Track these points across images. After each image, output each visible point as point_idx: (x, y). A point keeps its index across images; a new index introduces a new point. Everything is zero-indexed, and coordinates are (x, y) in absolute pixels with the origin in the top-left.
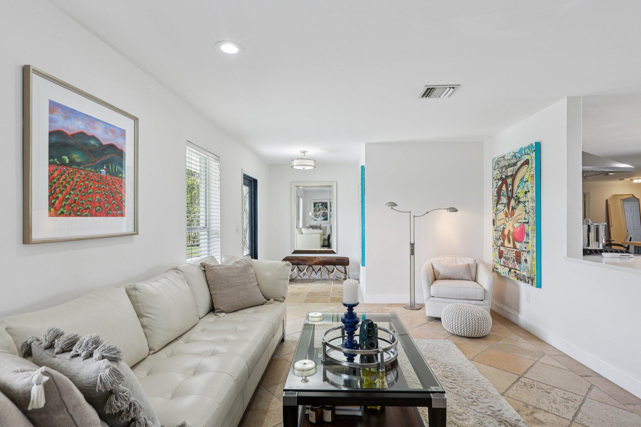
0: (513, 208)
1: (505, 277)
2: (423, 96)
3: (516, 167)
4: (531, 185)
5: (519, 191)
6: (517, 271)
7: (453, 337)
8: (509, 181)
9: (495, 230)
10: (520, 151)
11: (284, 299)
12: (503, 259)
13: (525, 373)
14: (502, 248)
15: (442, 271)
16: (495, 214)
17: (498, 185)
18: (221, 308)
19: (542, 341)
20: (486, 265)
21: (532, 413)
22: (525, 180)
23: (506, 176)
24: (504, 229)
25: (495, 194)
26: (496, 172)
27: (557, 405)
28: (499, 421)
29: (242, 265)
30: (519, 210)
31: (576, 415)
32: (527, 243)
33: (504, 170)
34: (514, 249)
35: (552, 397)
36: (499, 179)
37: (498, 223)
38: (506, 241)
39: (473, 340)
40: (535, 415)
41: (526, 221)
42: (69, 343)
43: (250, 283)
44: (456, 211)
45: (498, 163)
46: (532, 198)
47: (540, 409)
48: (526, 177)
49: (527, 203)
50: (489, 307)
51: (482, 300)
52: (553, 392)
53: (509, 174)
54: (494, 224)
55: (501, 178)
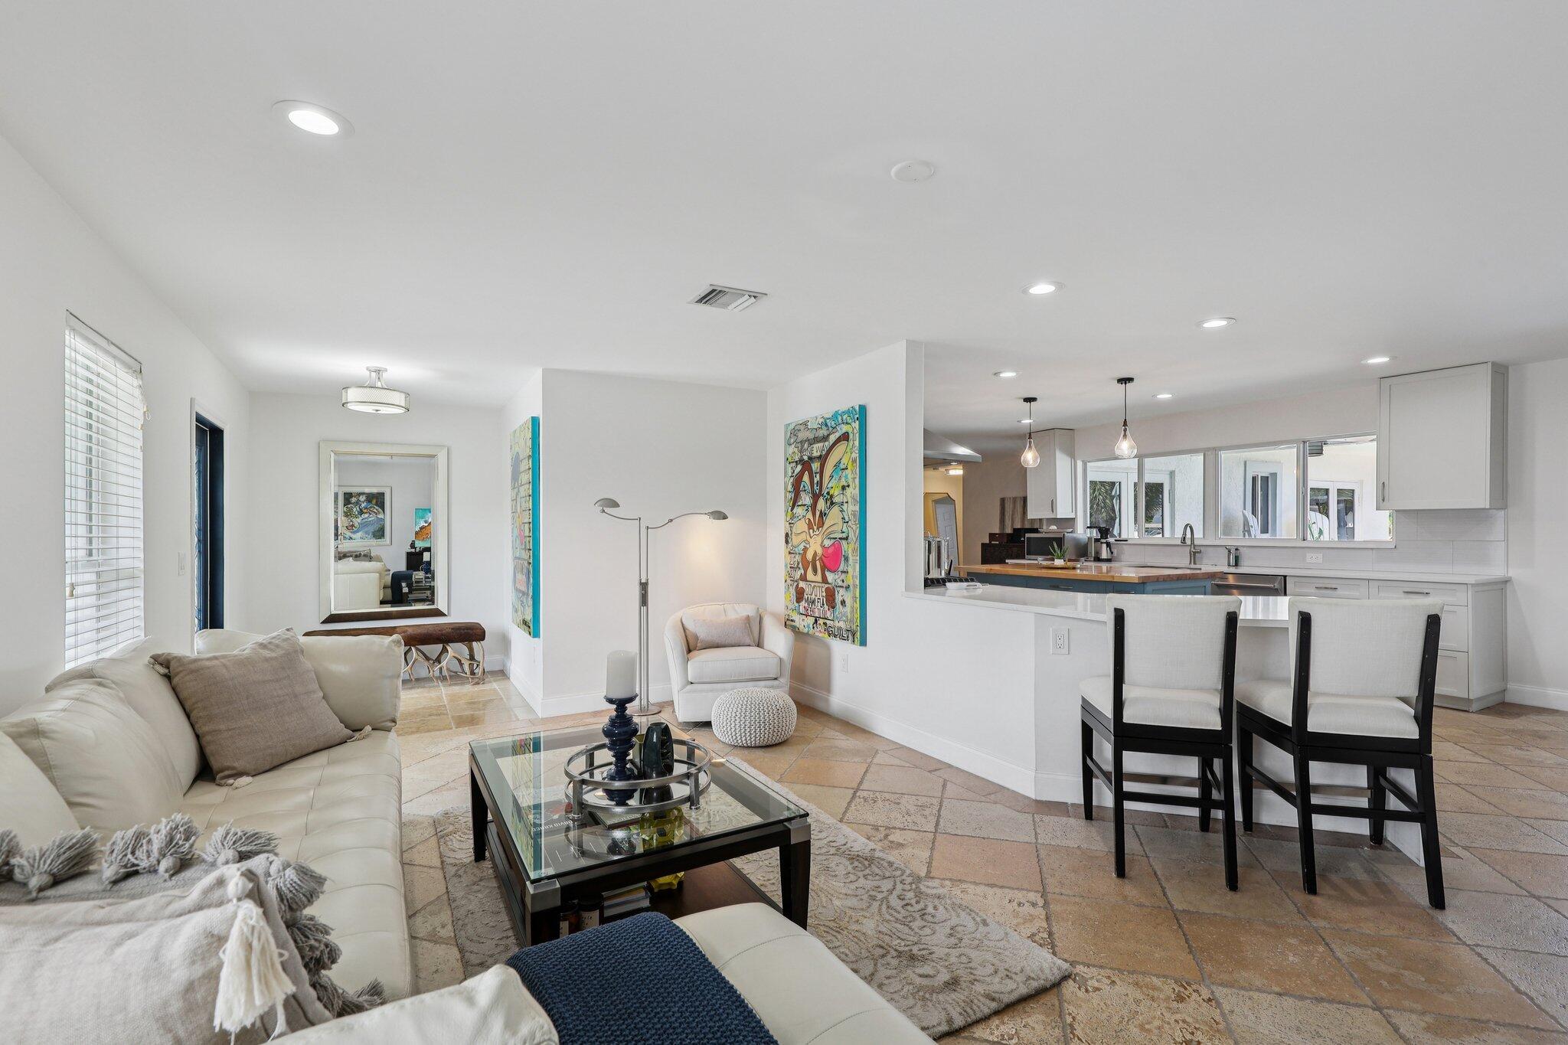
0: (823, 515)
1: (808, 634)
2: (700, 301)
3: (827, 443)
4: (851, 476)
5: (832, 485)
6: (828, 622)
7: (736, 751)
8: (815, 466)
9: (790, 553)
10: (835, 416)
11: (393, 724)
12: (803, 604)
13: (861, 783)
14: (802, 584)
15: (703, 634)
16: (790, 524)
17: (796, 472)
18: (236, 764)
19: (870, 732)
20: (775, 615)
21: (886, 836)
22: (842, 466)
23: (810, 458)
24: (805, 549)
25: (790, 488)
26: (792, 449)
27: (913, 817)
28: (849, 859)
29: (280, 652)
30: (834, 517)
31: (937, 824)
32: (845, 572)
33: (806, 446)
34: (823, 585)
35: (903, 808)
36: (796, 462)
37: (795, 540)
38: (810, 570)
39: (770, 750)
40: (891, 838)
41: (844, 535)
42: (70, 859)
43: (308, 693)
44: (725, 517)
45: (794, 432)
46: (853, 498)
47: (895, 828)
48: (845, 461)
49: (845, 505)
50: (787, 688)
51: (776, 679)
52: (904, 800)
53: (816, 454)
54: (787, 542)
55: (800, 461)
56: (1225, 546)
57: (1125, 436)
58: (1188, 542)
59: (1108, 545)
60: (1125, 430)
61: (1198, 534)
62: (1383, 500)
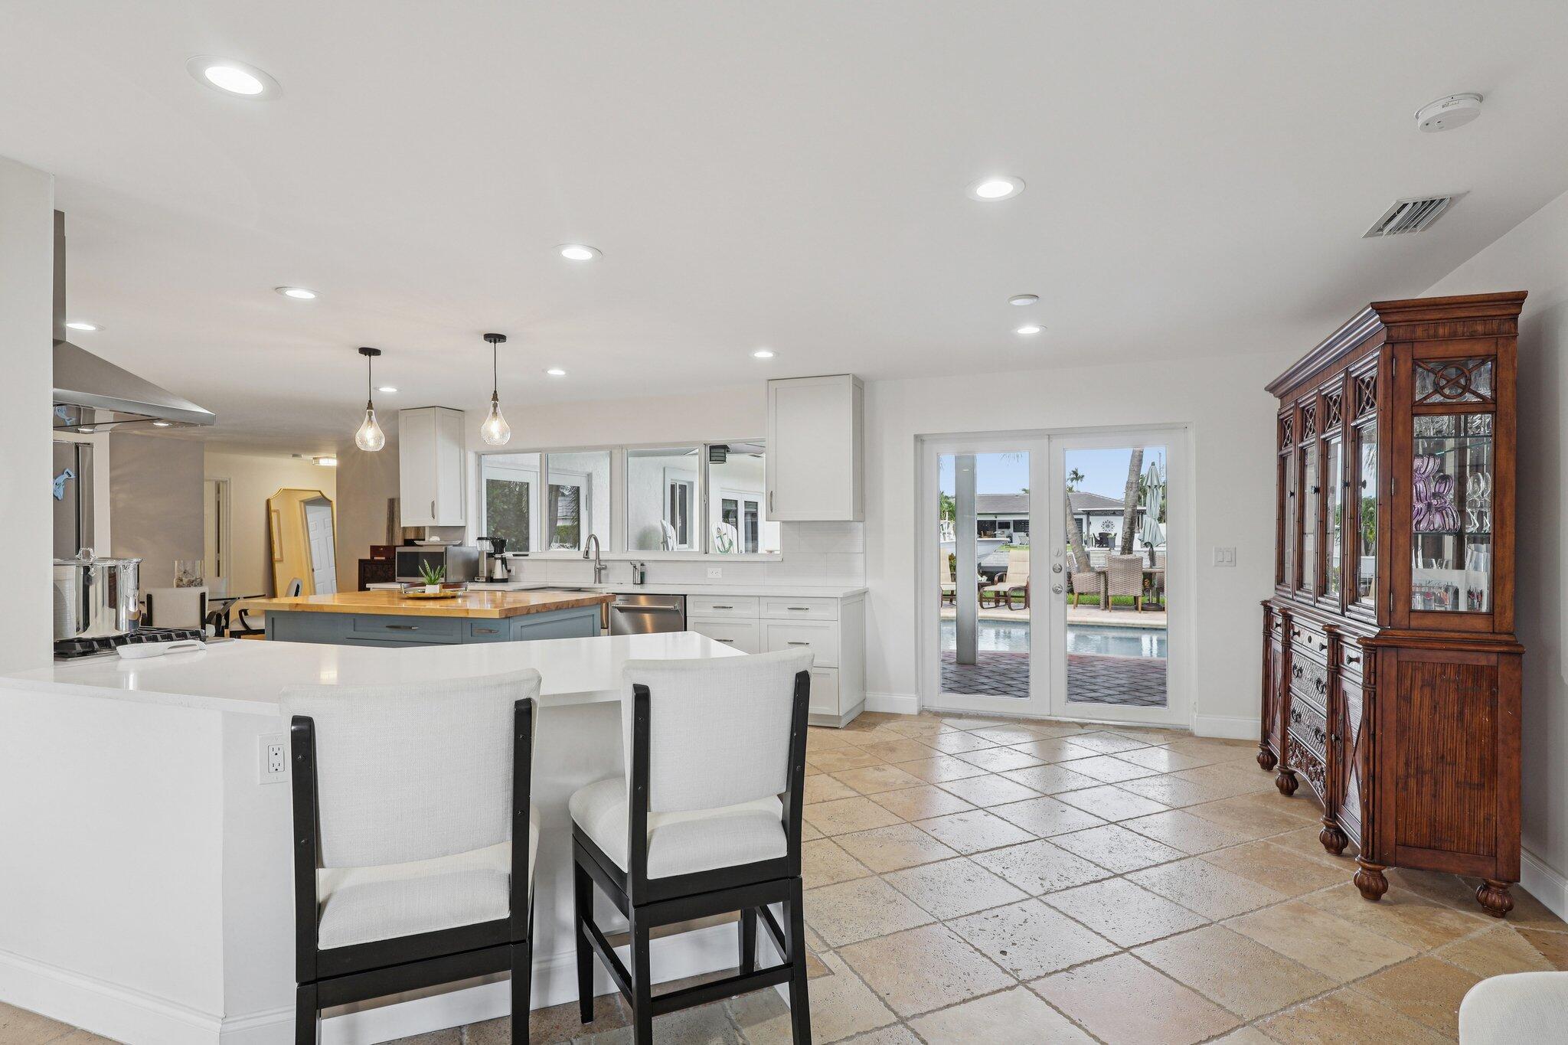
56: (631, 562)
57: (495, 413)
58: (592, 556)
59: (504, 561)
60: (495, 406)
61: (604, 547)
62: (772, 510)
